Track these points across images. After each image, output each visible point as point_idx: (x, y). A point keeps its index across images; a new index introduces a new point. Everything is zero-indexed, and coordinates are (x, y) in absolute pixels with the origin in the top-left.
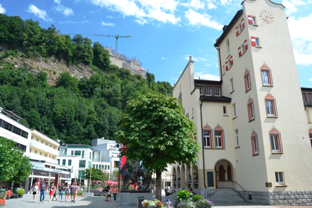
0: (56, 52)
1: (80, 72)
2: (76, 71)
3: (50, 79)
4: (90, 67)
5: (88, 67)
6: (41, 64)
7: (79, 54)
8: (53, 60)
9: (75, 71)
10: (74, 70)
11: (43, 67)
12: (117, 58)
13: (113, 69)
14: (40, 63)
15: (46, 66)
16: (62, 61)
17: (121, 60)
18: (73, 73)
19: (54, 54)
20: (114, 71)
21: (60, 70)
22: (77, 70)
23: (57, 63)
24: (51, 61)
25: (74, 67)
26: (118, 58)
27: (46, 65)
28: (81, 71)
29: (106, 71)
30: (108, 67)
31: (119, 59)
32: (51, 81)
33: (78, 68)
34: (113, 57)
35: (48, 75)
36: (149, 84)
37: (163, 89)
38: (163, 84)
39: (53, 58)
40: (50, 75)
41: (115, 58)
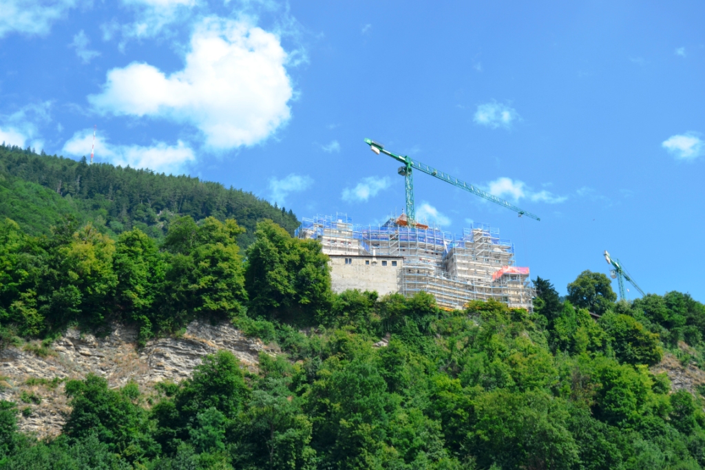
0: (79, 307)
1: (193, 357)
2: (175, 358)
3: (52, 414)
4: (236, 328)
5: (225, 328)
6: (22, 366)
7: (175, 291)
8: (72, 339)
9: (167, 358)
10: (162, 355)
11: (27, 375)
12: (371, 257)
13: (346, 308)
14: (16, 364)
15: (39, 368)
16: (116, 333)
17: (389, 262)
18: (160, 367)
19: (72, 317)
20: (351, 314)
21: (102, 369)
22: (178, 354)
23: (91, 347)
24: (68, 346)
25: (164, 345)
26: (377, 257)
27: (39, 364)
28: (195, 352)
29: (316, 324)
30: (328, 306)
31: (380, 261)
32: (56, 420)
33: (179, 345)
34: (354, 260)
35: (45, 401)
36: (550, 327)
37: (636, 331)
38: (638, 312)
39: (72, 332)
40: (50, 399)
41: (363, 261)
